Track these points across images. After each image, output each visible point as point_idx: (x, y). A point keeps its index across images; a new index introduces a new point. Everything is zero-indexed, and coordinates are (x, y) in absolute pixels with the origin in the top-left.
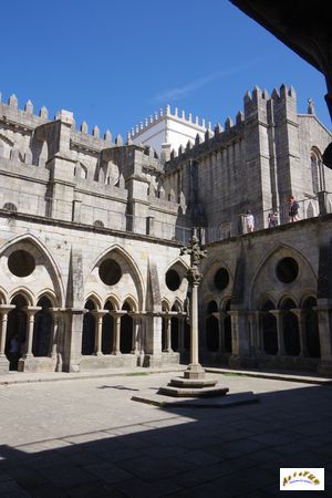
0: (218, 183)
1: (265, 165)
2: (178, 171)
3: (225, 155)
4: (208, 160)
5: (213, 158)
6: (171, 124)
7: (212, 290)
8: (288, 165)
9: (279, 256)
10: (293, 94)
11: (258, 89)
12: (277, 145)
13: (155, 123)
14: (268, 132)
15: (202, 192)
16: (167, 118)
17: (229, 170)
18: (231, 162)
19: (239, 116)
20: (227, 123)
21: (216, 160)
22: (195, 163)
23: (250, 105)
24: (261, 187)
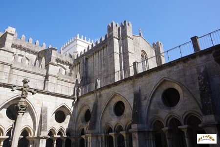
0: (96, 68)
1: (117, 57)
2: (80, 63)
3: (100, 53)
4: (92, 57)
5: (95, 55)
6: (79, 42)
7: (82, 122)
8: (128, 57)
9: (115, 100)
10: (130, 25)
11: (113, 22)
12: (123, 47)
13: (72, 42)
14: (118, 41)
15: (89, 73)
16: (77, 40)
17: (101, 61)
18: (102, 57)
19: (106, 36)
20: (101, 39)
21: (96, 57)
22: (87, 59)
23: (110, 29)
24: (114, 68)
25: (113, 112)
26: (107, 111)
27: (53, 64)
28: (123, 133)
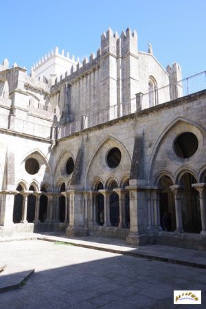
0: (83, 99)
1: (113, 85)
2: (59, 92)
3: (88, 78)
4: (78, 83)
5: (81, 81)
6: (57, 60)
8: (129, 85)
9: (108, 147)
10: (136, 35)
11: (110, 30)
12: (123, 70)
13: (49, 59)
14: (117, 61)
15: (73, 107)
16: (55, 56)
17: (90, 89)
18: (92, 84)
19: (99, 52)
20: (91, 57)
21: (83, 82)
22: (69, 86)
23: (105, 41)
24: (109, 100)
25: (104, 162)
26: (96, 160)
27: (20, 92)
28: (118, 191)
